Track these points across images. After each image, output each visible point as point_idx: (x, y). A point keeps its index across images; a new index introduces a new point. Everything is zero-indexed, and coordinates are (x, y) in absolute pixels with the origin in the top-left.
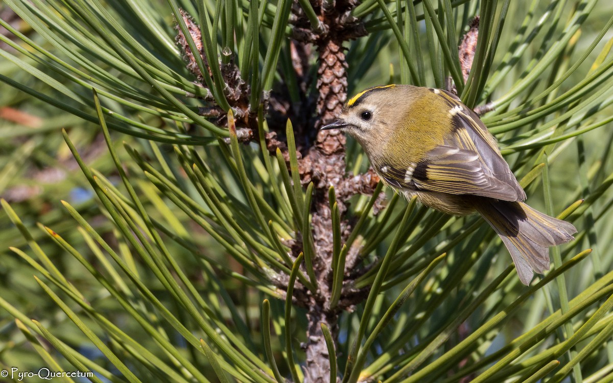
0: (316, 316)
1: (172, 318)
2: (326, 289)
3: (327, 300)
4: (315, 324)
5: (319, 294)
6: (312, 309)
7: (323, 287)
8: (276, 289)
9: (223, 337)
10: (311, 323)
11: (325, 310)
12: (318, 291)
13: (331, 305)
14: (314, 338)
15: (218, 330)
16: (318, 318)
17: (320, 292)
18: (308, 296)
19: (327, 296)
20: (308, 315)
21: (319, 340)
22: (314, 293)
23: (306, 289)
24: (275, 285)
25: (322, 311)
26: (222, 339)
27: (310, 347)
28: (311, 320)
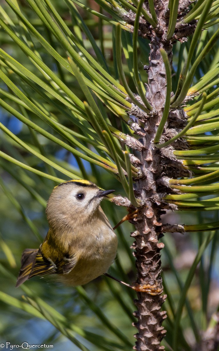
0: (156, 45)
1: (47, 44)
2: (164, 24)
3: (165, 33)
4: (155, 50)
5: (159, 28)
6: (153, 40)
7: (161, 23)
8: (126, 24)
9: (84, 59)
10: (152, 50)
11: (163, 40)
12: (158, 26)
13: (168, 36)
14: (155, 62)
15: (81, 54)
16: (157, 46)
17: (160, 27)
18: (151, 30)
19: (164, 29)
20: (150, 44)
21: (158, 63)
22: (155, 27)
23: (148, 24)
24: (125, 21)
25: (160, 41)
26: (83, 60)
27: (151, 68)
28: (152, 48)
